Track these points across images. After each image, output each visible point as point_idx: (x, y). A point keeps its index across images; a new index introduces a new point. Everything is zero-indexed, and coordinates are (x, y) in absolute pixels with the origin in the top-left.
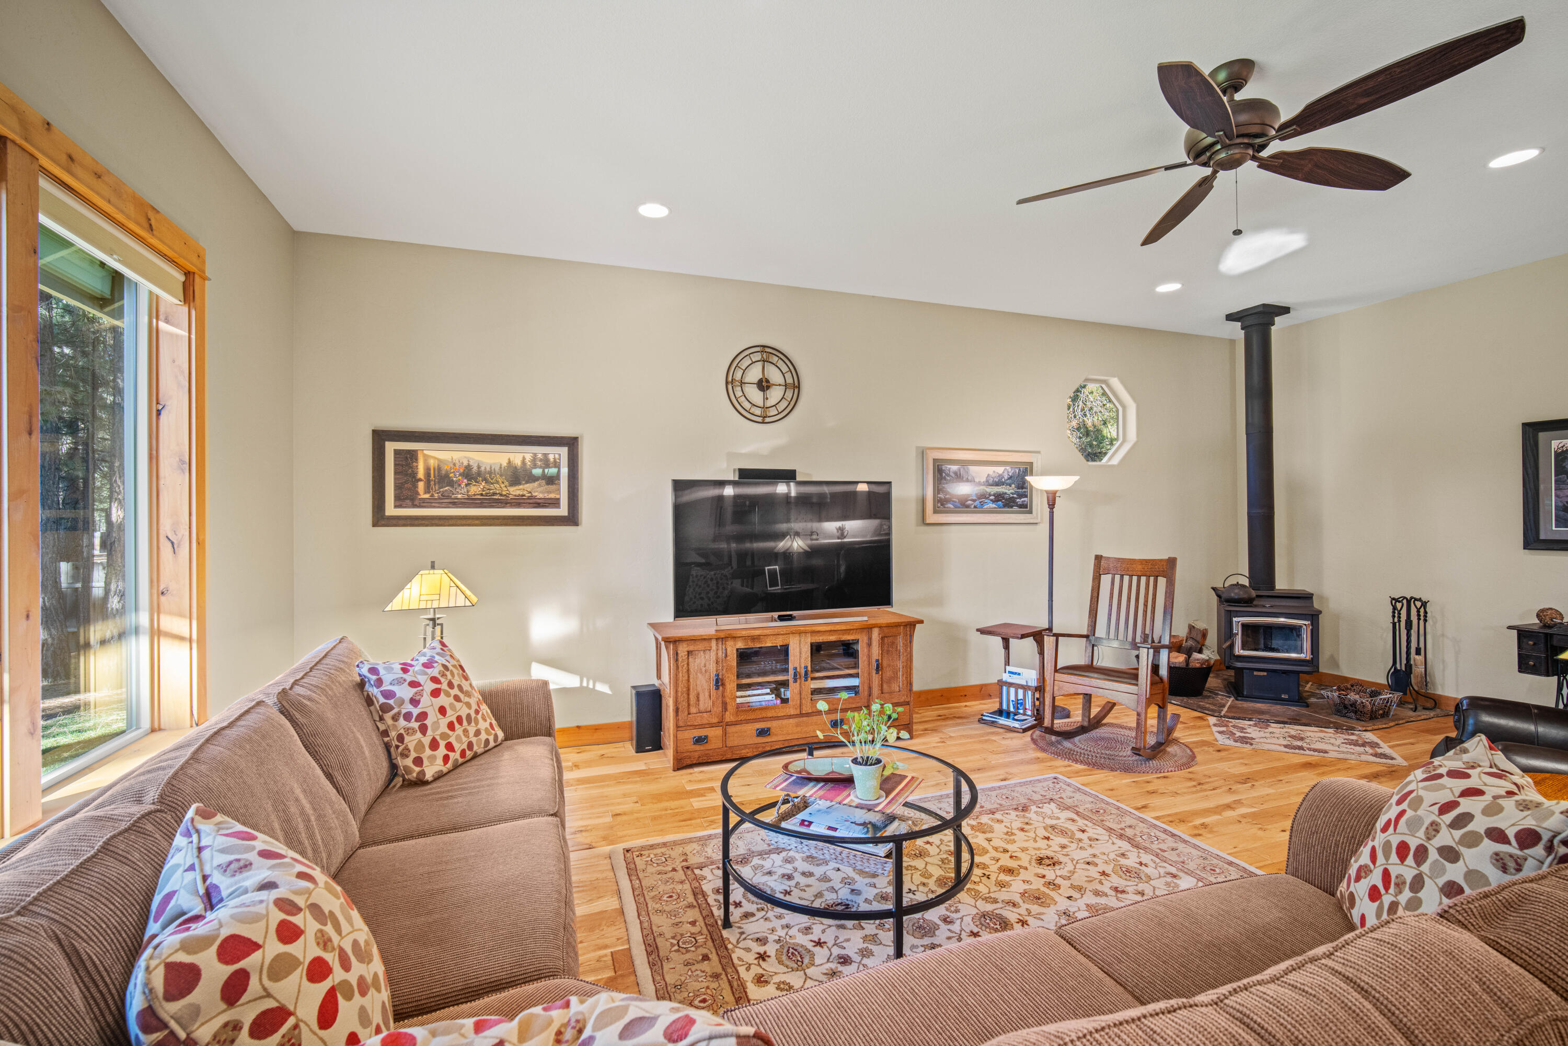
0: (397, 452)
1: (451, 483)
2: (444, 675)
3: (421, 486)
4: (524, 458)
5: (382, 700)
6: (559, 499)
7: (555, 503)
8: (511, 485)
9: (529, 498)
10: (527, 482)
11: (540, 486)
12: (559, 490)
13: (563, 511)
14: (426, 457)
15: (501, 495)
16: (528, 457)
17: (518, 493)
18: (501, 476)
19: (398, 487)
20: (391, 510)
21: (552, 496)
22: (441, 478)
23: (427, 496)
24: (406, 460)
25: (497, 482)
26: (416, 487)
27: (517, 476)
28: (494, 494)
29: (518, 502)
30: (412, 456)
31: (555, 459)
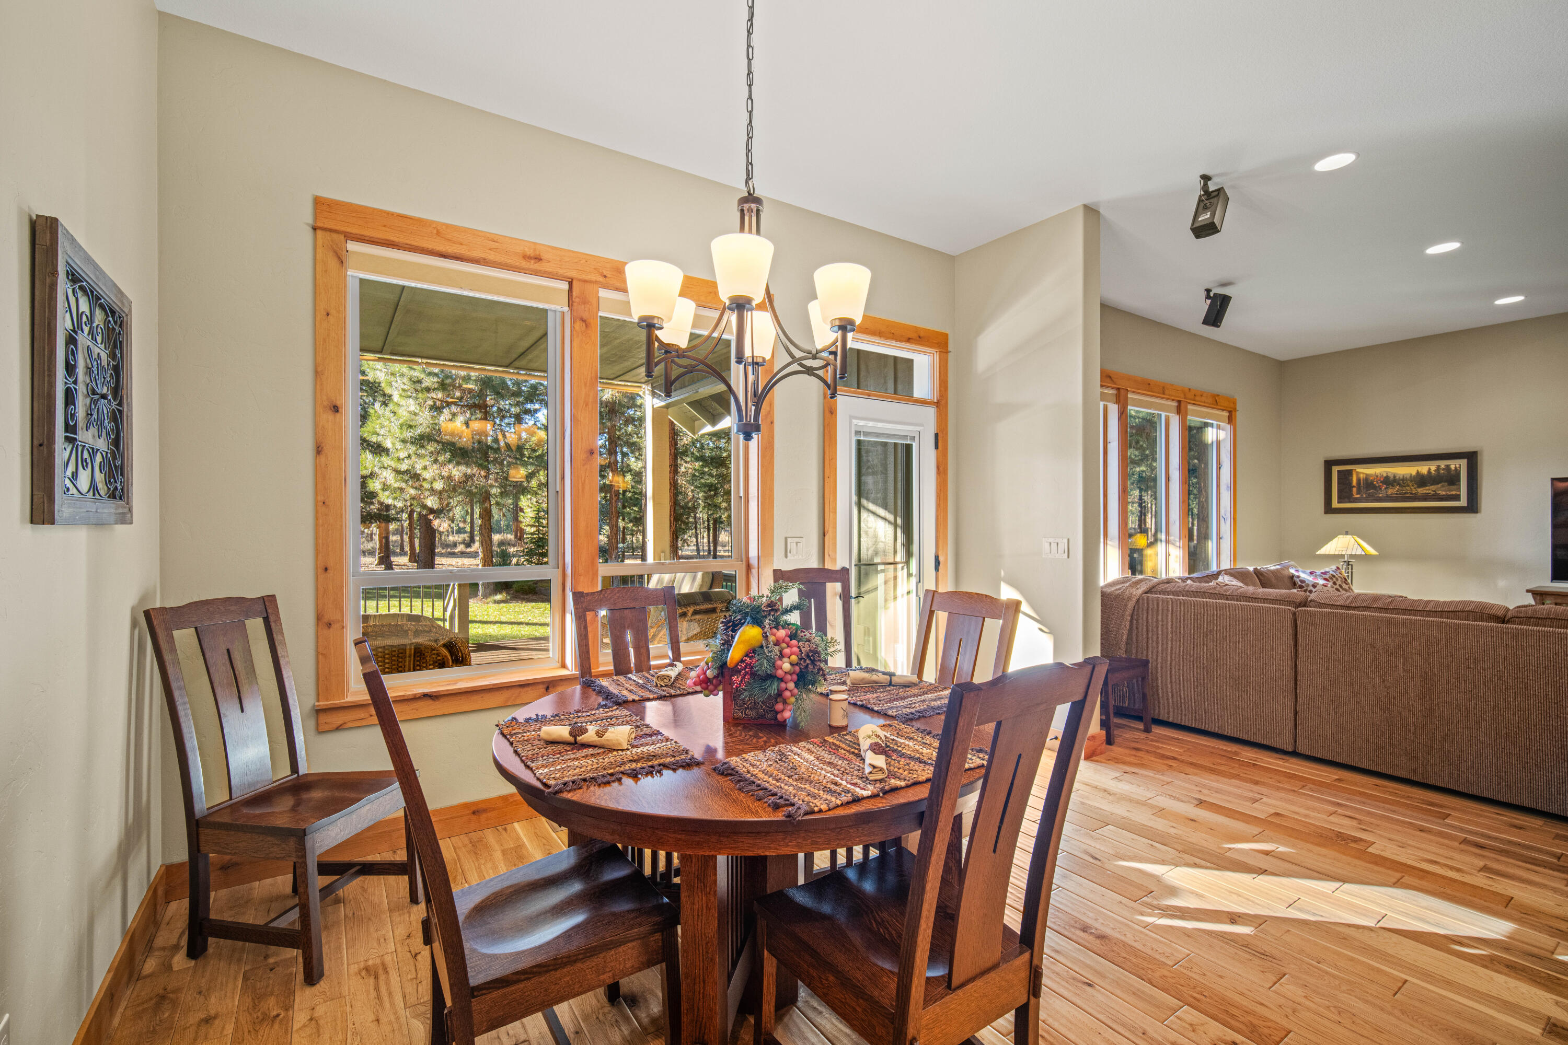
0: (1339, 472)
1: (1375, 487)
2: (1331, 578)
3: (1354, 490)
4: (1430, 469)
5: (1300, 583)
6: (1459, 495)
7: (1457, 498)
8: (1419, 486)
9: (1433, 495)
10: (1432, 485)
11: (1443, 486)
12: (1460, 488)
13: (1463, 502)
14: (1358, 473)
15: (1411, 493)
16: (1433, 468)
17: (1425, 492)
18: (1411, 481)
19: (1340, 491)
20: (1335, 504)
21: (1454, 493)
22: (1369, 485)
23: (1358, 496)
24: (1345, 477)
25: (1408, 486)
26: (1351, 491)
27: (1422, 480)
28: (1406, 493)
29: (1425, 498)
30: (1350, 473)
31: (1456, 468)
